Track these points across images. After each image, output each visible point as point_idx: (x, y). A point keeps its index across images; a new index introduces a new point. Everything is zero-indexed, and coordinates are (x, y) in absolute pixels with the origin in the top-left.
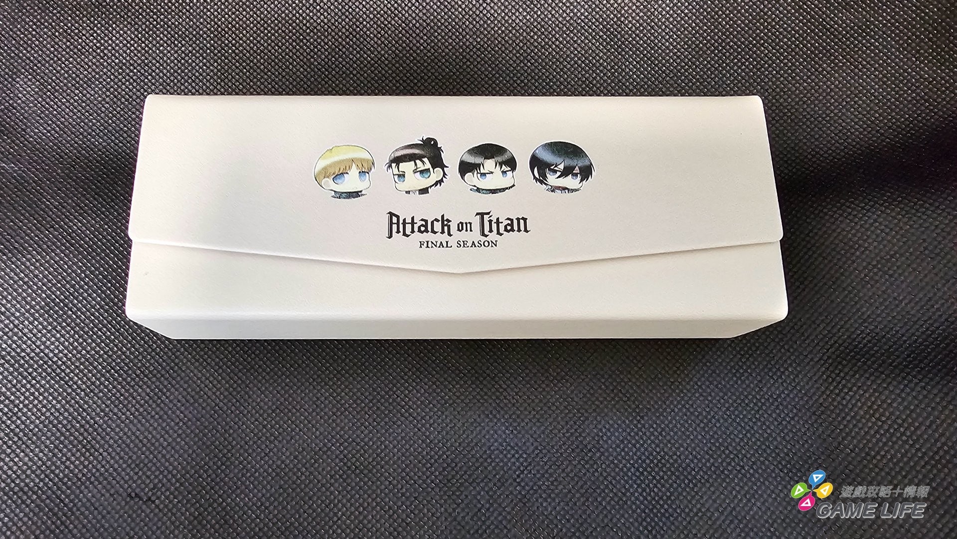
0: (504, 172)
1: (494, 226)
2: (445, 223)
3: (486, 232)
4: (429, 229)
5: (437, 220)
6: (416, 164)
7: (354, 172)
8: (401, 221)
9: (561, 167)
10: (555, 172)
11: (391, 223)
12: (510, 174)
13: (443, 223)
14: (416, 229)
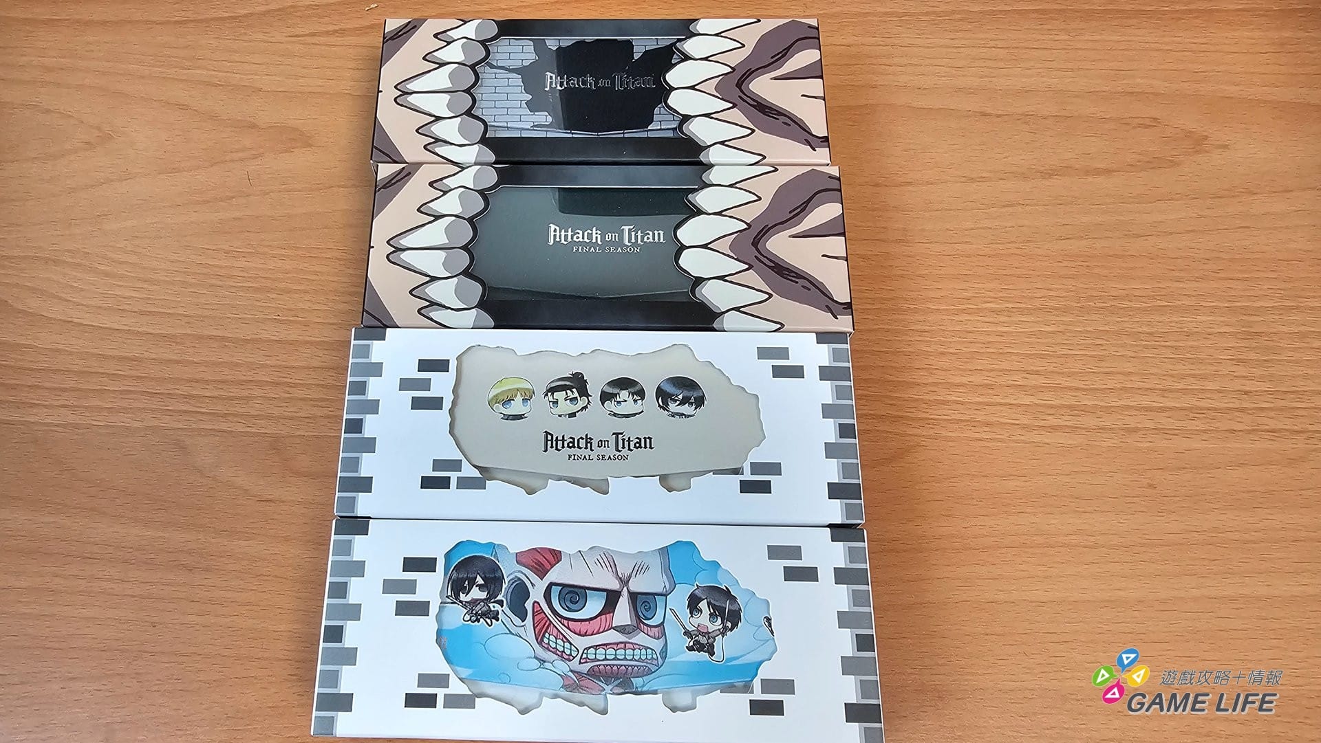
0: (635, 401)
1: (626, 443)
2: (588, 441)
3: (620, 449)
4: (576, 445)
5: (582, 438)
6: (567, 394)
7: (519, 399)
8: (554, 439)
9: (681, 397)
10: (676, 401)
11: (547, 440)
12: (639, 402)
13: (586, 440)
14: (566, 445)
